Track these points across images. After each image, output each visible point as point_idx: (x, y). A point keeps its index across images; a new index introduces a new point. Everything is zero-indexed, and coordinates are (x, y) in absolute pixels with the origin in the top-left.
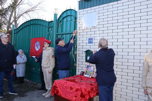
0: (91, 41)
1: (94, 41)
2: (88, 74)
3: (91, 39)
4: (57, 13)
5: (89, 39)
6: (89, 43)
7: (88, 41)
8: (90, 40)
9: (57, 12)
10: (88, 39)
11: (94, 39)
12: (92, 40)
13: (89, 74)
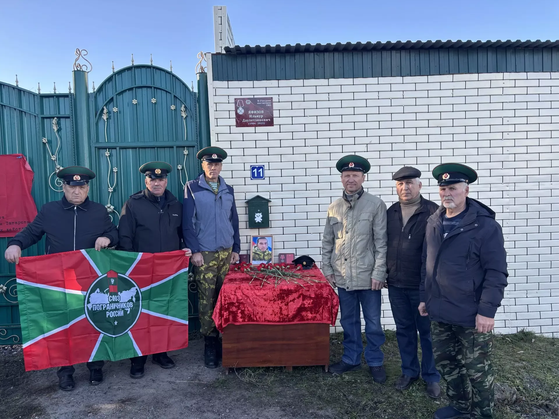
0: (259, 173)
1: (267, 173)
2: (262, 257)
3: (259, 168)
4: (84, 69)
5: (253, 168)
6: (253, 177)
7: (248, 174)
8: (255, 170)
9: (81, 62)
10: (248, 167)
11: (266, 167)
12: (261, 170)
13: (266, 258)
